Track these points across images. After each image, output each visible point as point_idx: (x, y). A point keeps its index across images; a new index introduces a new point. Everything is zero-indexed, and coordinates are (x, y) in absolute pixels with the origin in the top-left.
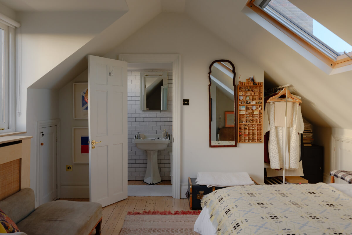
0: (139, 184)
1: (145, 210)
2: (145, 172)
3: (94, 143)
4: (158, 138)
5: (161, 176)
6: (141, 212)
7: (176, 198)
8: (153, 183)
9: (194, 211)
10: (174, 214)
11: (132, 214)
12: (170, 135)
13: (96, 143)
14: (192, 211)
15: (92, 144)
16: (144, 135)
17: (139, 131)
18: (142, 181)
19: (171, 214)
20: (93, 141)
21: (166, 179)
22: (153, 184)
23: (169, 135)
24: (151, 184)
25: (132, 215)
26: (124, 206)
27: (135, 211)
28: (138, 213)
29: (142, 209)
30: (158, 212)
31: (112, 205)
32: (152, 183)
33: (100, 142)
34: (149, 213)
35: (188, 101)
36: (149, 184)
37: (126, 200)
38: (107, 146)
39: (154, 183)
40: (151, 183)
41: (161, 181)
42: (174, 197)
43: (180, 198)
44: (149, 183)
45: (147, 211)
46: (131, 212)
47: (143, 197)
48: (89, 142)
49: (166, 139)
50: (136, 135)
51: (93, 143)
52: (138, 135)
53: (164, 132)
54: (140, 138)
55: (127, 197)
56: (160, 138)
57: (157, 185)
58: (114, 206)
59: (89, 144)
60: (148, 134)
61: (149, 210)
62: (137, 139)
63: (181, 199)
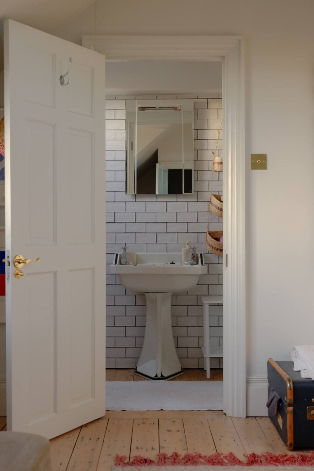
0: (127, 379)
1: (162, 451)
2: (139, 347)
3: (19, 263)
4: (173, 263)
5: (179, 358)
6: (152, 455)
7: (236, 415)
8: (162, 376)
9: (301, 453)
10: (248, 464)
11: (128, 464)
12: (201, 255)
13: (28, 262)
14: (295, 454)
15: (15, 266)
16: (137, 255)
17: (123, 246)
18: (134, 370)
19: (240, 462)
20: (17, 258)
21: (192, 364)
22: (163, 378)
23: (199, 255)
24: (156, 378)
25: (129, 468)
26: (101, 440)
27: (135, 453)
28: (146, 461)
29: (153, 449)
30: (200, 456)
31: (66, 436)
32: (159, 376)
33: (38, 259)
34: (175, 459)
35: (263, 157)
36: (153, 379)
37: (100, 421)
38: (55, 274)
39: (165, 375)
40: (156, 376)
41: (180, 370)
42: (229, 414)
43: (245, 416)
44: (153, 376)
45: (169, 454)
46: (124, 457)
47: (144, 412)
48: (6, 260)
49: (192, 264)
50: (117, 255)
51: (16, 263)
52: (120, 255)
53: (187, 247)
54: (126, 263)
55: (102, 414)
56: (177, 264)
57: (172, 380)
58: (72, 439)
59: (6, 264)
60: (145, 253)
61: (174, 451)
62: (120, 263)
63: (247, 417)
